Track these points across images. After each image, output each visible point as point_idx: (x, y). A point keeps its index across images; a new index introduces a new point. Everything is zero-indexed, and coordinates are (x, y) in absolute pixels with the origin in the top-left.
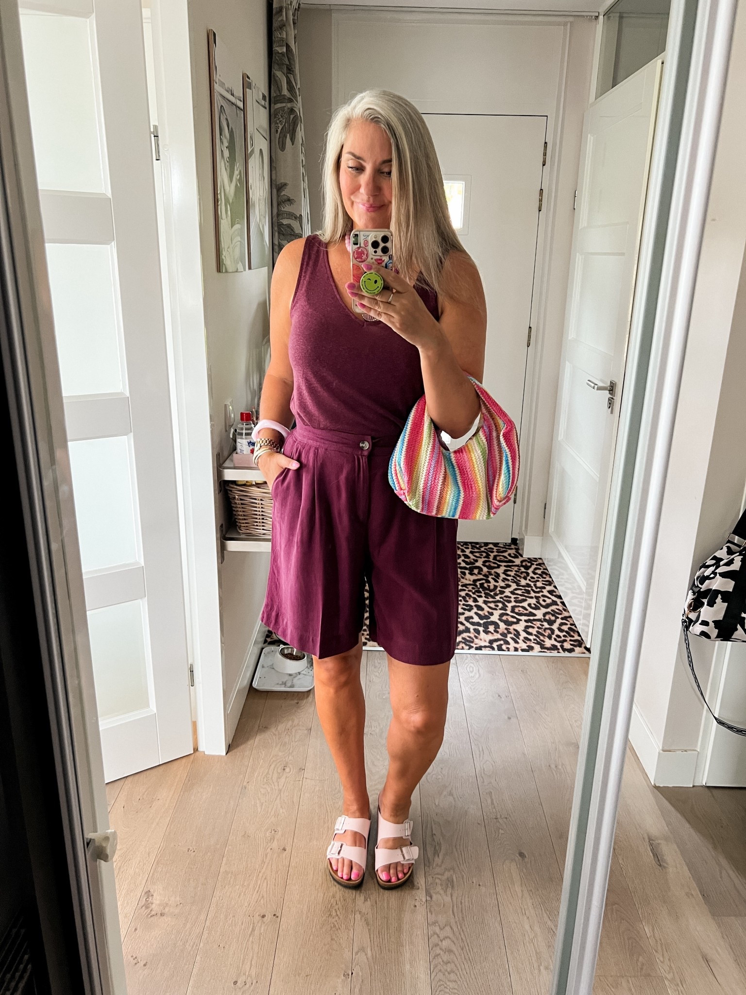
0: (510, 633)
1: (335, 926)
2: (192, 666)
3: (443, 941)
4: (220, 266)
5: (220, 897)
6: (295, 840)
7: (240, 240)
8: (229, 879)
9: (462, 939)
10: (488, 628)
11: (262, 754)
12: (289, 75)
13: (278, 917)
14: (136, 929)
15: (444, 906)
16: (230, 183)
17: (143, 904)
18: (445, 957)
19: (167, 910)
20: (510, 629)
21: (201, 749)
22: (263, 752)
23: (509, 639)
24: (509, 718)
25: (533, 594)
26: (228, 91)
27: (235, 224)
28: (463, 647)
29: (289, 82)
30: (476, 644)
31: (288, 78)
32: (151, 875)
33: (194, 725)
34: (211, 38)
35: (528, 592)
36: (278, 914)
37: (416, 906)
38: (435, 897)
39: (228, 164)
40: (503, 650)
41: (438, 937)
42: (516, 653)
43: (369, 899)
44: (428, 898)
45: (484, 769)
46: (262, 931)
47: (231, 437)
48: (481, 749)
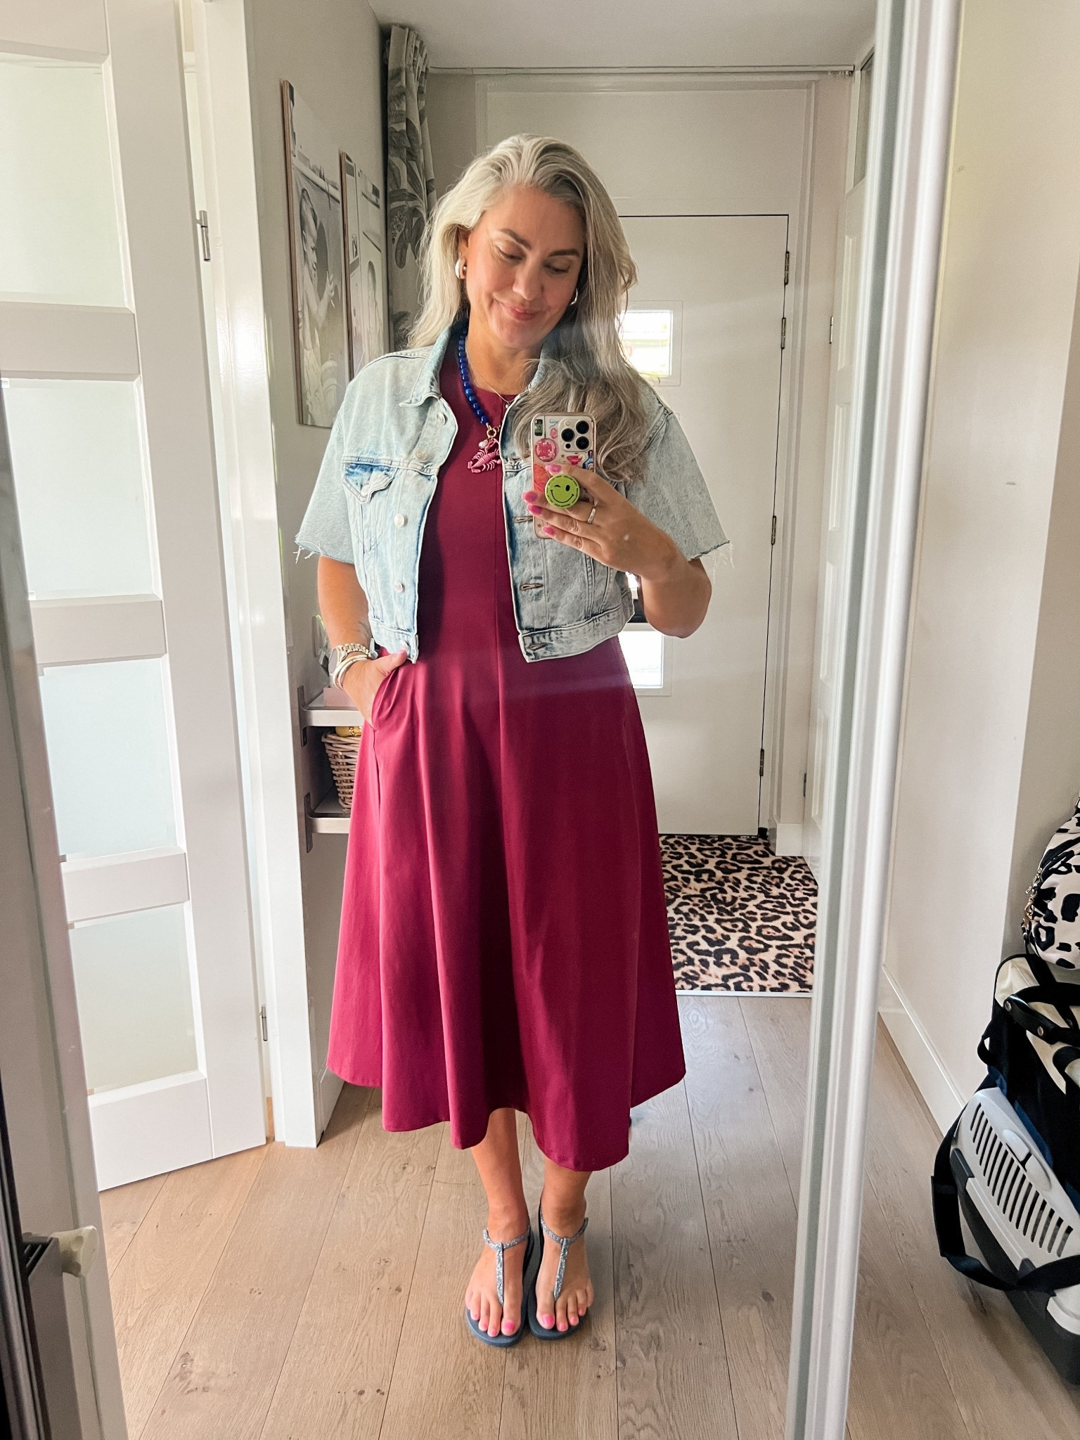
0: (754, 965)
1: (471, 1407)
2: (264, 1008)
3: (642, 1431)
4: (302, 415)
5: (295, 1363)
6: (416, 1274)
7: (335, 382)
8: (311, 1335)
9: (671, 1428)
10: (722, 958)
11: (371, 1144)
12: (411, 162)
13: (383, 1394)
14: (164, 1412)
15: (644, 1374)
16: (318, 299)
17: (177, 1372)
19: (212, 1383)
20: (753, 959)
21: (279, 1138)
22: (374, 1143)
23: (752, 974)
24: (751, 1090)
25: (789, 909)
26: (313, 171)
27: (327, 360)
28: (682, 986)
29: (411, 172)
30: (702, 982)
31: (408, 166)
32: (191, 1330)
33: (269, 1102)
34: (287, 93)
35: (783, 906)
36: (385, 1390)
37: (599, 1377)
38: (629, 1361)
39: (316, 272)
40: (744, 990)
41: (635, 1425)
42: (763, 994)
43: (526, 1366)
44: (619, 1364)
45: (711, 1167)
46: (358, 1415)
48: (707, 1135)
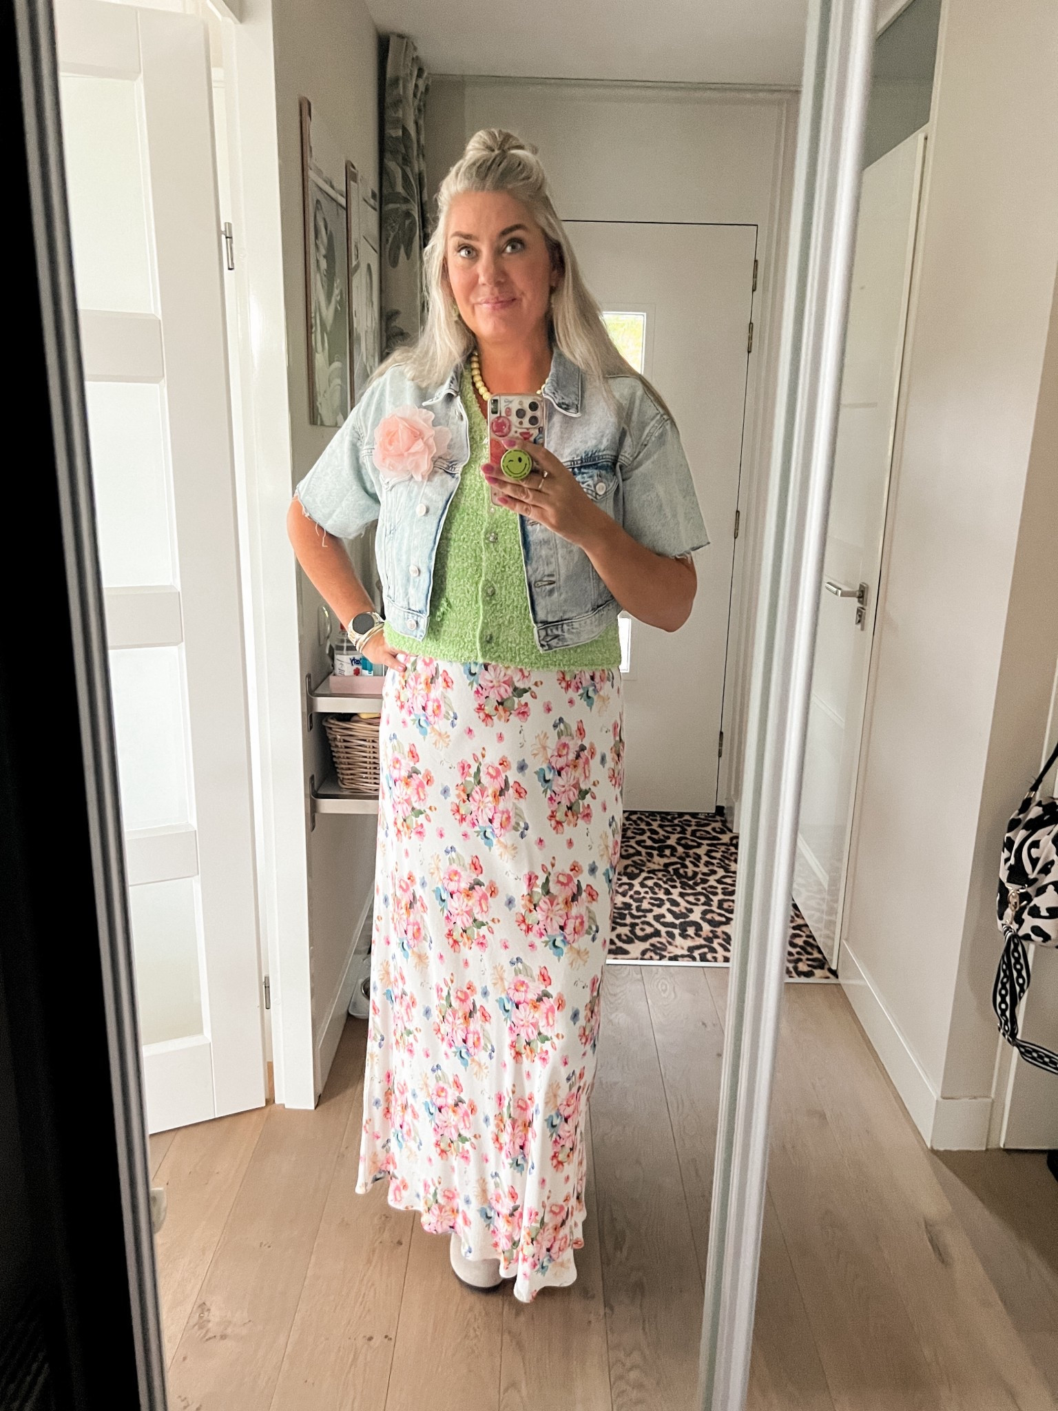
0: (717, 937)
1: (473, 1352)
2: (267, 979)
3: (631, 1372)
4: (314, 417)
5: (307, 1311)
7: (340, 383)
8: (320, 1286)
9: (657, 1368)
10: (687, 931)
12: (405, 168)
13: (391, 1339)
14: (185, 1359)
15: (630, 1321)
16: (328, 304)
17: (195, 1322)
18: (634, 1394)
19: (230, 1330)
20: (717, 932)
21: (277, 1102)
23: (715, 945)
24: (719, 1055)
26: (326, 182)
27: (334, 361)
28: (651, 957)
29: (405, 177)
30: (669, 953)
31: (403, 170)
32: (205, 1282)
33: (270, 1068)
34: (305, 109)
36: (392, 1335)
37: (590, 1322)
38: (617, 1309)
39: (326, 278)
40: (708, 961)
41: (623, 1365)
42: (726, 964)
44: (608, 1311)
45: (685, 1127)
46: (369, 1359)
47: (327, 652)
48: (679, 1097)
